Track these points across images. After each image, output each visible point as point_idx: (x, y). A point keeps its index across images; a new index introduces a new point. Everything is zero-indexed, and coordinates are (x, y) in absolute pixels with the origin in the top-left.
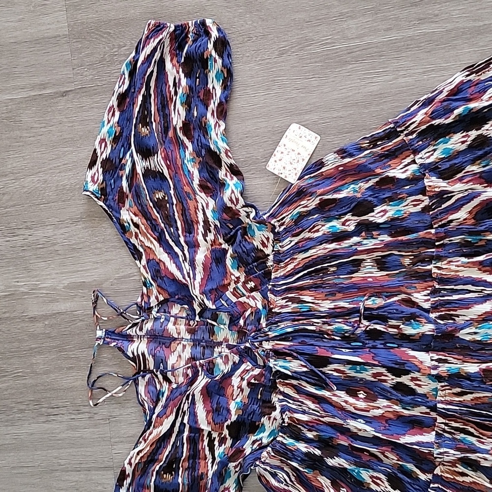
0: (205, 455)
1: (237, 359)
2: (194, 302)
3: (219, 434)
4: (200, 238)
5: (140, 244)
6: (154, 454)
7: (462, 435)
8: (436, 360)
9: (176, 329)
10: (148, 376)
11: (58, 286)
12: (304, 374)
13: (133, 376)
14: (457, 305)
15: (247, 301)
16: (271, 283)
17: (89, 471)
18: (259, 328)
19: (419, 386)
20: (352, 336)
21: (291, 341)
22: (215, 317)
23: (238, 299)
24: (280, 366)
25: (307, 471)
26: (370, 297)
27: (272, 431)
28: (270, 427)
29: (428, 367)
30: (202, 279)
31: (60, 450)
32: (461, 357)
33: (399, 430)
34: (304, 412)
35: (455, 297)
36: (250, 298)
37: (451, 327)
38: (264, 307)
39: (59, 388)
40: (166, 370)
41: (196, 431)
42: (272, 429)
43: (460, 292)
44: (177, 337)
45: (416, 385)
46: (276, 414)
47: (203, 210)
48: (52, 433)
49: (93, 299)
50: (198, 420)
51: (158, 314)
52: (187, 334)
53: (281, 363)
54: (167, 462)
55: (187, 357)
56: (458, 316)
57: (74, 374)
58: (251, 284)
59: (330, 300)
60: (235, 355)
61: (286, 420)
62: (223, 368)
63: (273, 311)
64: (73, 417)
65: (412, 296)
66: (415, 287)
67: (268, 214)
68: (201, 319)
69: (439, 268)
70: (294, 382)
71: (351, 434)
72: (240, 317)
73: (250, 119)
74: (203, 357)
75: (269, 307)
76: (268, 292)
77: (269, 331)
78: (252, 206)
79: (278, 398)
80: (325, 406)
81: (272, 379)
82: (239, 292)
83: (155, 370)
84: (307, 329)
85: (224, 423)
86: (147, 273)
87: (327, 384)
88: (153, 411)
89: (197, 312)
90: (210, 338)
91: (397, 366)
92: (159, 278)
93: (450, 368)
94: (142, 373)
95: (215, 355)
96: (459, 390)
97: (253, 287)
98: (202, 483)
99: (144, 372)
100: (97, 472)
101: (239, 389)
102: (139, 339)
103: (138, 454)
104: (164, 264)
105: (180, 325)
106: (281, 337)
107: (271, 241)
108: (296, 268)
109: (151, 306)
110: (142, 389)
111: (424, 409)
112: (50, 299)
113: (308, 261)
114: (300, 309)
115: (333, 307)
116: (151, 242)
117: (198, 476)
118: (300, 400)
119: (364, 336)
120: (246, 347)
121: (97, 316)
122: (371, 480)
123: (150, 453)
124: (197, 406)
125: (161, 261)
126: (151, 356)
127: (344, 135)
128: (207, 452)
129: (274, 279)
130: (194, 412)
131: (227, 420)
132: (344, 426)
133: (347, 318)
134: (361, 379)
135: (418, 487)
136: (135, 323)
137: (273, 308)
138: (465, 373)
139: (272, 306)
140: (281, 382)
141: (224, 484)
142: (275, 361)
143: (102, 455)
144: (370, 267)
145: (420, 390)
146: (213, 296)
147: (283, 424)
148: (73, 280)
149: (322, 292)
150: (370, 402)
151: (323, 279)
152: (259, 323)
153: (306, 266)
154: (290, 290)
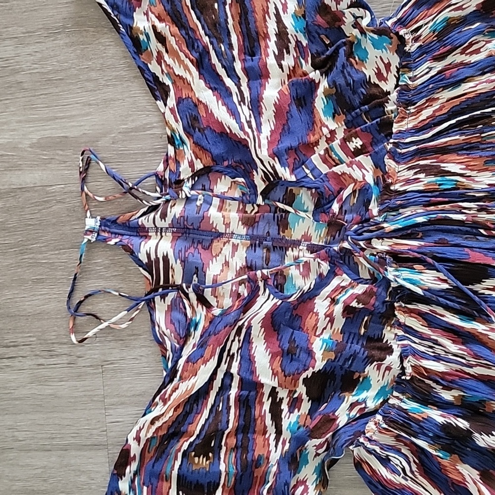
0: (265, 427)
1: (325, 267)
2: (255, 173)
3: (290, 392)
4: (271, 61)
5: (166, 71)
6: (179, 423)
9: (223, 217)
10: (172, 295)
11: (20, 143)
12: (443, 294)
13: (146, 295)
15: (347, 170)
16: (392, 141)
17: (66, 450)
18: (367, 216)
21: (421, 239)
22: (290, 199)
23: (330, 169)
24: (404, 279)
25: (441, 455)
27: (382, 387)
28: (378, 381)
30: (272, 132)
31: (18, 416)
34: (437, 358)
36: (354, 166)
38: (377, 183)
39: (17, 313)
40: (203, 286)
41: (250, 386)
42: (382, 385)
44: (223, 231)
46: (393, 359)
47: (278, 15)
48: (5, 388)
49: (81, 165)
50: (255, 368)
51: (193, 192)
52: (241, 227)
53: (406, 273)
54: (202, 437)
55: (239, 265)
57: (45, 291)
58: (357, 143)
59: (492, 171)
60: (322, 262)
61: (409, 370)
62: (299, 283)
64: (42, 361)
67: (395, 19)
68: (267, 201)
70: (423, 308)
72: (335, 199)
74: (267, 265)
75: (384, 180)
76: (386, 157)
77: (384, 221)
78: (366, 7)
79: (396, 335)
80: (477, 348)
81: (388, 302)
82: (334, 156)
83: (184, 285)
84: (451, 220)
85: (300, 374)
86: (177, 121)
87: (483, 312)
88: (178, 354)
89: (259, 190)
90: (279, 234)
92: (197, 130)
94: (160, 290)
95: (287, 262)
97: (360, 147)
98: (259, 472)
99: (164, 288)
100: (79, 453)
101: (328, 319)
102: (159, 234)
103: (152, 422)
104: (206, 107)
105: (230, 211)
106: (404, 233)
107: (393, 69)
108: (437, 114)
109: (182, 178)
110: (160, 316)
112: (6, 165)
113: (458, 103)
114: (440, 185)
116: (186, 68)
117: (252, 460)
118: (432, 337)
120: (342, 249)
121: (87, 195)
123: (173, 422)
124: (254, 346)
125: (201, 102)
126: (179, 261)
128: (268, 421)
129: (397, 133)
130: (250, 355)
131: (307, 370)
136: (152, 206)
137: (392, 183)
139: (390, 181)
140: (401, 306)
141: (297, 475)
142: (396, 270)
143: (89, 425)
146: (291, 160)
147: (403, 377)
148: (47, 133)
149: (481, 157)
151: (483, 135)
152: (367, 210)
153: (452, 112)
154: (422, 153)
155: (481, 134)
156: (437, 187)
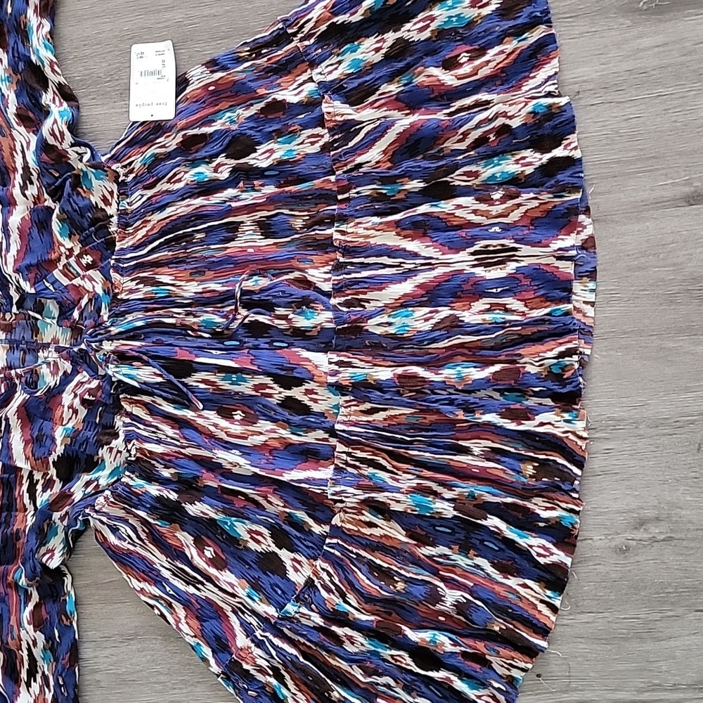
0: (24, 505)
1: (67, 366)
2: (10, 286)
3: (44, 474)
4: (16, 191)
7: (371, 470)
8: (336, 363)
12: (157, 386)
14: (366, 286)
15: (82, 283)
16: (114, 257)
18: (99, 322)
19: (315, 401)
20: (225, 332)
21: (143, 340)
22: (40, 308)
23: (71, 281)
24: (124, 375)
25: (160, 524)
26: (251, 275)
27: (115, 468)
28: (111, 462)
29: (325, 373)
30: (18, 251)
32: (370, 359)
33: (285, 464)
34: (159, 442)
35: (365, 274)
36: (86, 279)
37: (355, 315)
38: (106, 292)
41: (11, 470)
42: (115, 466)
43: (372, 267)
45: (312, 400)
46: (118, 443)
47: (23, 152)
50: (12, 454)
53: (125, 369)
56: (368, 301)
58: (88, 259)
59: (197, 281)
60: (65, 362)
61: (133, 452)
62: (49, 379)
63: (119, 297)
65: (306, 273)
66: (312, 261)
67: (109, 156)
68: (20, 310)
69: (343, 233)
70: (146, 399)
71: (221, 471)
72: (74, 308)
73: (89, 18)
74: (23, 365)
75: (113, 291)
76: (111, 271)
77: (111, 325)
78: (86, 145)
79: (124, 423)
80: (187, 432)
81: (112, 394)
82: (72, 270)
84: (164, 323)
85: (48, 458)
87: (190, 401)
89: (14, 301)
90: (32, 338)
91: (283, 373)
93: (355, 373)
95: (39, 362)
96: (368, 406)
97: (91, 263)
98: (19, 544)
101: (71, 410)
106: (128, 335)
107: (115, 197)
108: (150, 234)
111: (321, 434)
113: (165, 224)
114: (156, 294)
115: (201, 290)
117: (11, 534)
118: (153, 424)
119: (241, 331)
120: (81, 350)
122: (249, 536)
124: (12, 435)
127: (219, 42)
128: (27, 500)
129: (118, 251)
130: (8, 443)
131: (52, 454)
132: (213, 460)
133: (219, 305)
134: (237, 393)
135: (311, 545)
137: (118, 294)
138: (374, 381)
139: (117, 291)
140: (126, 398)
141: (47, 545)
142: (117, 367)
144: (251, 232)
145: (316, 408)
146: (32, 276)
147: (129, 459)
149: (186, 269)
150: (249, 426)
151: (188, 251)
152: (99, 316)
153: (163, 231)
154: (141, 266)
155: (186, 249)
156: (154, 295)
